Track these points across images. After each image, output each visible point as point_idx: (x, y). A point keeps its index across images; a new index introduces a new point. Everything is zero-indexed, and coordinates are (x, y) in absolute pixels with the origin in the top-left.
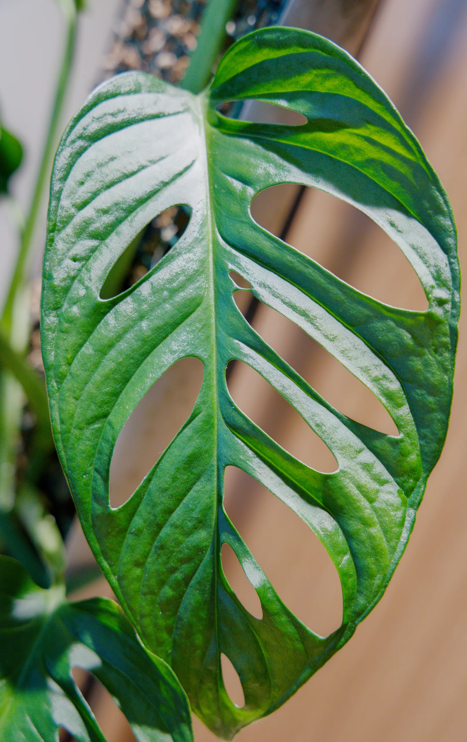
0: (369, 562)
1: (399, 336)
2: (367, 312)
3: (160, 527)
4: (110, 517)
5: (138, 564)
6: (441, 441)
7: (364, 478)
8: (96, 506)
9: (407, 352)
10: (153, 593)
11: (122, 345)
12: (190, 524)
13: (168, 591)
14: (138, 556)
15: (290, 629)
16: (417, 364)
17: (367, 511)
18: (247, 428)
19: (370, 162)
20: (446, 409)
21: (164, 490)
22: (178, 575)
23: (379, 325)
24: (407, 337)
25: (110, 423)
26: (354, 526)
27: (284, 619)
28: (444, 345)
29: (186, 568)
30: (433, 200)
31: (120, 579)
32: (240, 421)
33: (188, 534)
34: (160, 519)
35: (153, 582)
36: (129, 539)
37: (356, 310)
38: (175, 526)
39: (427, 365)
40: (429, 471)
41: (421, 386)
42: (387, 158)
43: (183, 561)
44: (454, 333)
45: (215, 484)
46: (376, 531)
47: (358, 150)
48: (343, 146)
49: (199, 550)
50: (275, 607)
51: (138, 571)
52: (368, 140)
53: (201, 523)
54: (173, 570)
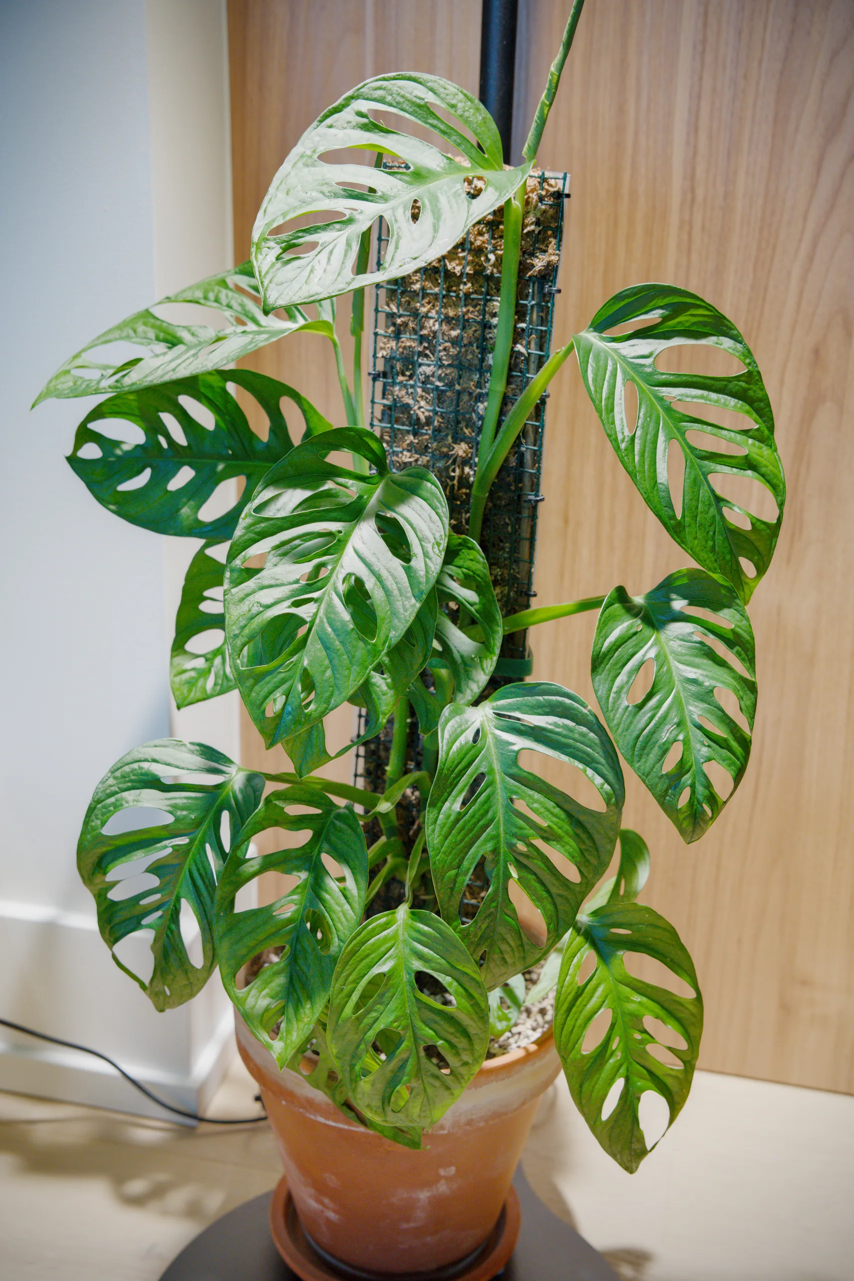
0: (775, 481)
1: (741, 386)
2: (724, 383)
3: (696, 517)
4: (679, 524)
5: (695, 538)
6: (772, 419)
7: (757, 451)
8: (672, 522)
9: (746, 390)
10: (705, 547)
11: (647, 449)
12: (706, 508)
13: (710, 543)
14: (694, 535)
15: (763, 526)
16: (751, 393)
17: (765, 463)
18: (707, 455)
19: (694, 324)
20: (769, 405)
21: (691, 500)
22: (711, 533)
23: (731, 386)
24: (743, 384)
25: (660, 484)
26: (763, 470)
27: (758, 523)
28: (757, 380)
29: (712, 528)
30: (726, 326)
31: (691, 550)
32: (704, 454)
33: (707, 513)
34: (695, 513)
35: (704, 543)
36: (687, 529)
37: (719, 384)
38: (702, 512)
39: (755, 392)
40: (773, 434)
41: (756, 401)
42: (701, 319)
43: (710, 526)
44: (759, 373)
45: (706, 486)
46: (771, 468)
47: (687, 321)
48: (680, 323)
49: (714, 517)
50: (754, 521)
51: (696, 542)
52: (691, 315)
53: (710, 505)
54: (708, 533)
